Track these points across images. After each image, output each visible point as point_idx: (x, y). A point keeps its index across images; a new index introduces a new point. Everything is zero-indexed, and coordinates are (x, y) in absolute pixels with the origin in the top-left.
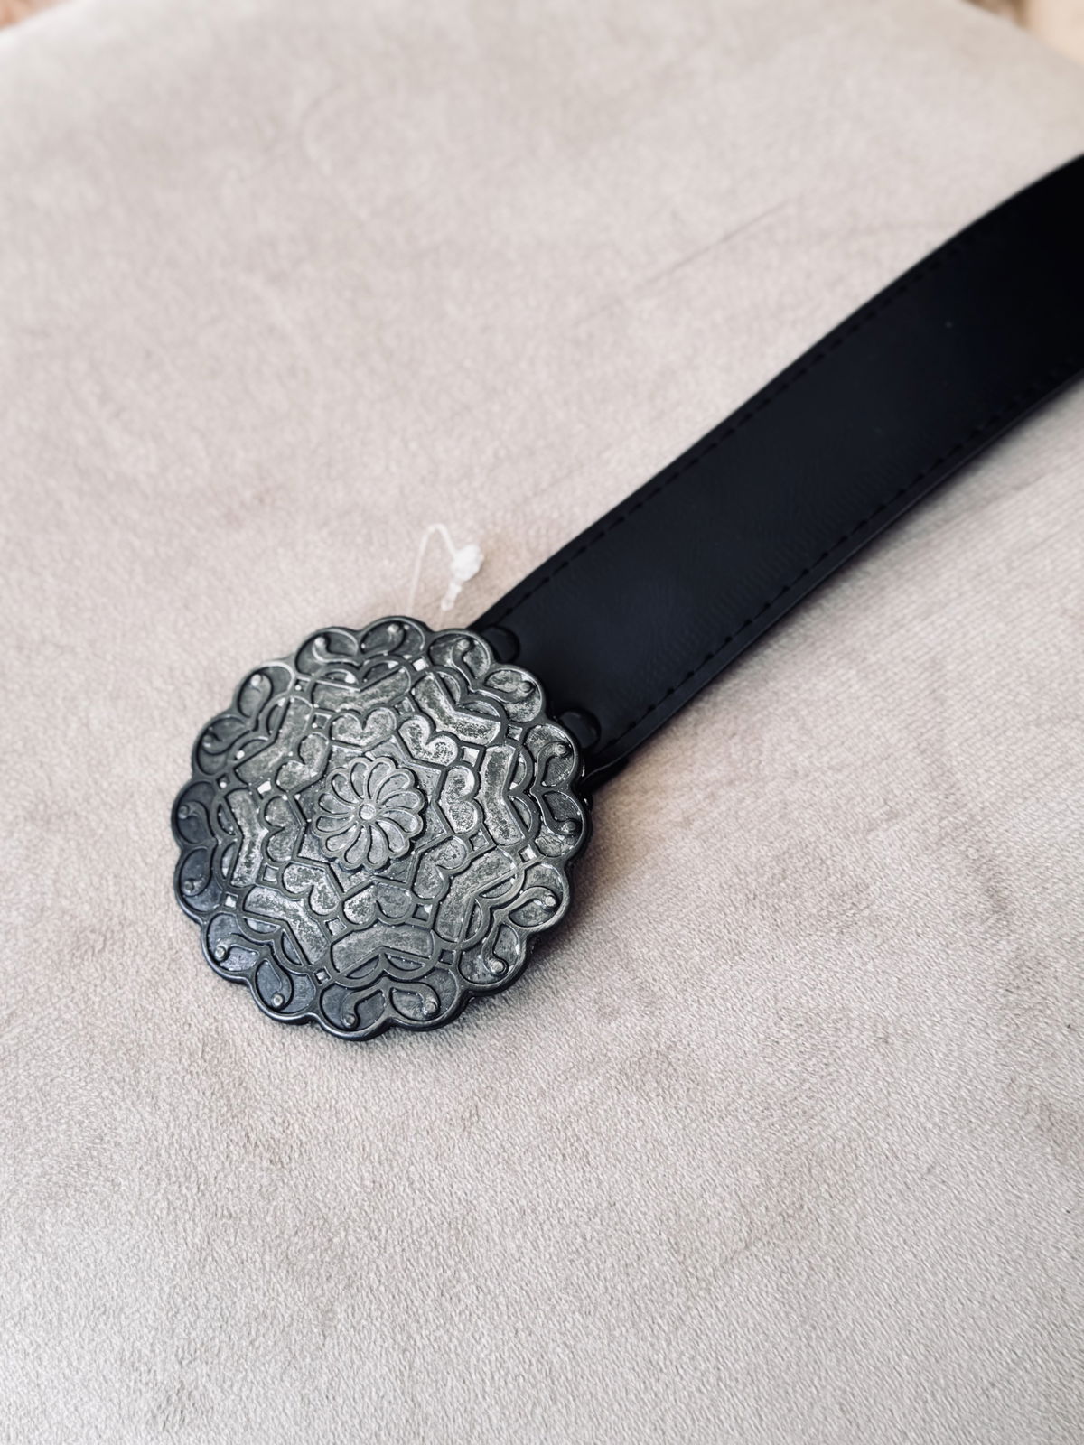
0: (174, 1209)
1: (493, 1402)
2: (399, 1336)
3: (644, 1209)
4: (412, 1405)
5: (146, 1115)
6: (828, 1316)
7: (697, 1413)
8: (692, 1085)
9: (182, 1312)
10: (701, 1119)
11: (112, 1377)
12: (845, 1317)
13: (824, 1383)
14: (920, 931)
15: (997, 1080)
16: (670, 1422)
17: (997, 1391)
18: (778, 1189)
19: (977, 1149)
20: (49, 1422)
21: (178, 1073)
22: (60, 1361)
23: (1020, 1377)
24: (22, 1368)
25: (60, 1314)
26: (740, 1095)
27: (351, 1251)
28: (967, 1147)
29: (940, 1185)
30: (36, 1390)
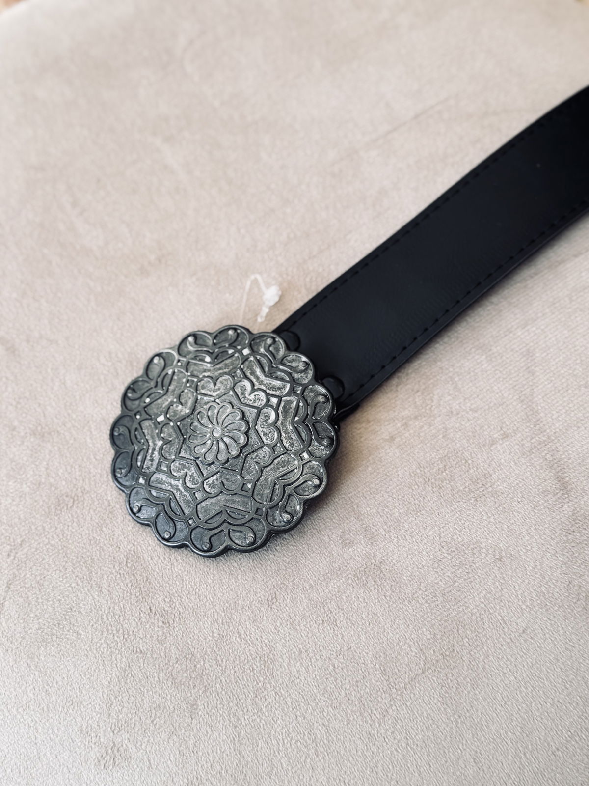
0: (111, 648)
1: (284, 756)
2: (232, 719)
3: (367, 651)
4: (239, 756)
5: (96, 596)
6: (467, 710)
7: (395, 763)
8: (393, 583)
9: (115, 705)
10: (398, 602)
11: (76, 739)
12: (477, 711)
13: (465, 747)
14: (519, 500)
15: (561, 582)
16: (380, 768)
17: (560, 753)
18: (441, 640)
19: (550, 620)
20: (42, 764)
21: (113, 574)
22: (48, 730)
23: (573, 745)
24: (28, 734)
25: (48, 705)
26: (420, 589)
27: (207, 672)
28: (544, 619)
29: (530, 640)
30: (35, 745)
